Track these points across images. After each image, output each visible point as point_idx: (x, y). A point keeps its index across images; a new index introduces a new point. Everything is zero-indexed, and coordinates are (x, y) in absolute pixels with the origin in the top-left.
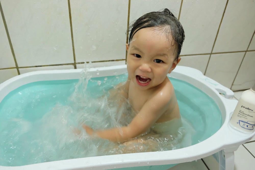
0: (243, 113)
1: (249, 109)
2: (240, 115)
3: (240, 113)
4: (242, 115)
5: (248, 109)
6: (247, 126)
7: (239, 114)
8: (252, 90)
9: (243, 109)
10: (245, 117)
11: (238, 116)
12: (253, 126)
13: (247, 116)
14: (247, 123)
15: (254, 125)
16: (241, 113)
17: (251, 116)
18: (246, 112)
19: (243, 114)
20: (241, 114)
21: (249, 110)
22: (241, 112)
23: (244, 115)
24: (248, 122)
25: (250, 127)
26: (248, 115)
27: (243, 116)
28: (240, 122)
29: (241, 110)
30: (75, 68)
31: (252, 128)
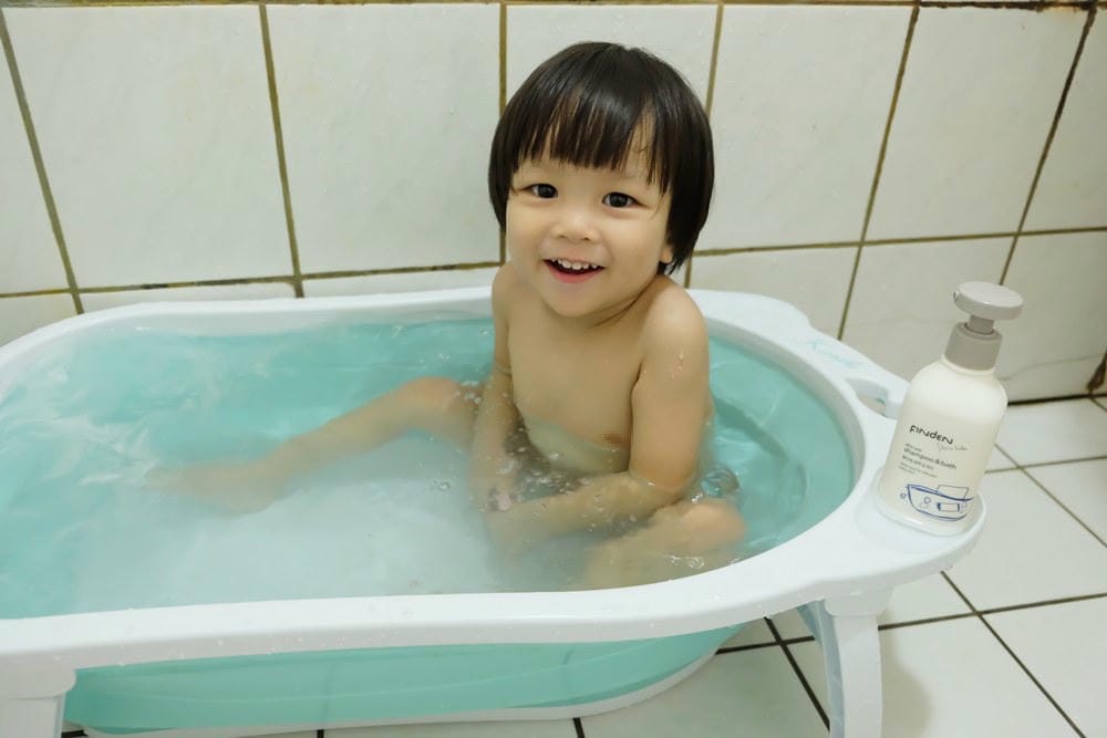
0: (917, 452)
1: (939, 438)
2: (908, 463)
3: (907, 454)
4: (916, 462)
5: (936, 436)
6: (939, 505)
7: (904, 461)
8: (951, 365)
9: (918, 440)
10: (929, 471)
11: (903, 467)
12: (961, 503)
13: (933, 464)
14: (937, 493)
15: (963, 500)
16: (913, 454)
17: (949, 465)
18: (929, 447)
19: (918, 459)
20: (911, 460)
21: (940, 442)
22: (912, 450)
23: (923, 461)
24: (941, 490)
25: (949, 507)
26: (938, 462)
27: (921, 468)
28: (913, 491)
29: (912, 444)
30: (300, 293)
31: (958, 515)
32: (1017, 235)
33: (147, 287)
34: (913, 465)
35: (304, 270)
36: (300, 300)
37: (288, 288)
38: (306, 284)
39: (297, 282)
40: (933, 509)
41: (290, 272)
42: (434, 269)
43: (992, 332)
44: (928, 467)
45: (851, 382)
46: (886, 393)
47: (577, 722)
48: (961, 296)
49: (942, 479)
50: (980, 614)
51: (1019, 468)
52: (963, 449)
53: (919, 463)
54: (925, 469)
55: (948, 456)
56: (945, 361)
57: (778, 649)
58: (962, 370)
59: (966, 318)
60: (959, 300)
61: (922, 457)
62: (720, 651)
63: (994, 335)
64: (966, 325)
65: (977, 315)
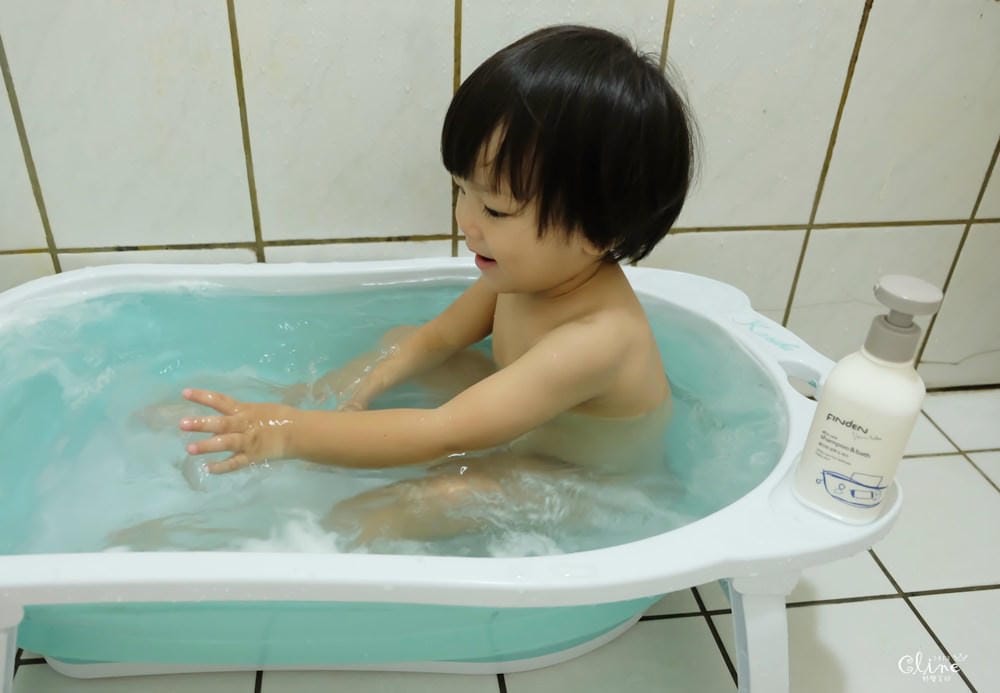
0: (833, 440)
1: (854, 427)
2: (824, 449)
3: (824, 442)
4: (831, 449)
5: (851, 425)
6: (853, 493)
7: (821, 448)
8: (868, 356)
9: (834, 429)
10: (844, 459)
11: (819, 453)
12: (874, 490)
13: (848, 453)
14: (851, 480)
15: (877, 488)
16: (829, 441)
17: (863, 454)
18: (845, 435)
19: (833, 446)
20: (827, 447)
21: (856, 431)
22: (827, 437)
23: (839, 449)
24: (855, 478)
25: (863, 495)
26: (852, 450)
27: (835, 454)
28: (826, 476)
29: (828, 431)
30: (261, 259)
31: (871, 502)
32: (969, 222)
33: (120, 249)
34: (828, 451)
35: (265, 237)
36: (261, 265)
37: (251, 254)
38: (267, 250)
39: (259, 249)
40: (847, 496)
41: (252, 238)
42: (389, 239)
43: (912, 325)
44: (844, 454)
45: (784, 365)
46: (818, 377)
47: (501, 678)
48: (880, 288)
49: (856, 466)
50: (906, 596)
51: (961, 452)
52: (877, 438)
53: (835, 451)
54: (841, 457)
55: (862, 445)
56: (863, 351)
57: (702, 618)
58: (881, 362)
59: (886, 311)
60: (880, 293)
61: (837, 445)
62: (644, 619)
63: (911, 329)
64: (886, 318)
65: (896, 309)
